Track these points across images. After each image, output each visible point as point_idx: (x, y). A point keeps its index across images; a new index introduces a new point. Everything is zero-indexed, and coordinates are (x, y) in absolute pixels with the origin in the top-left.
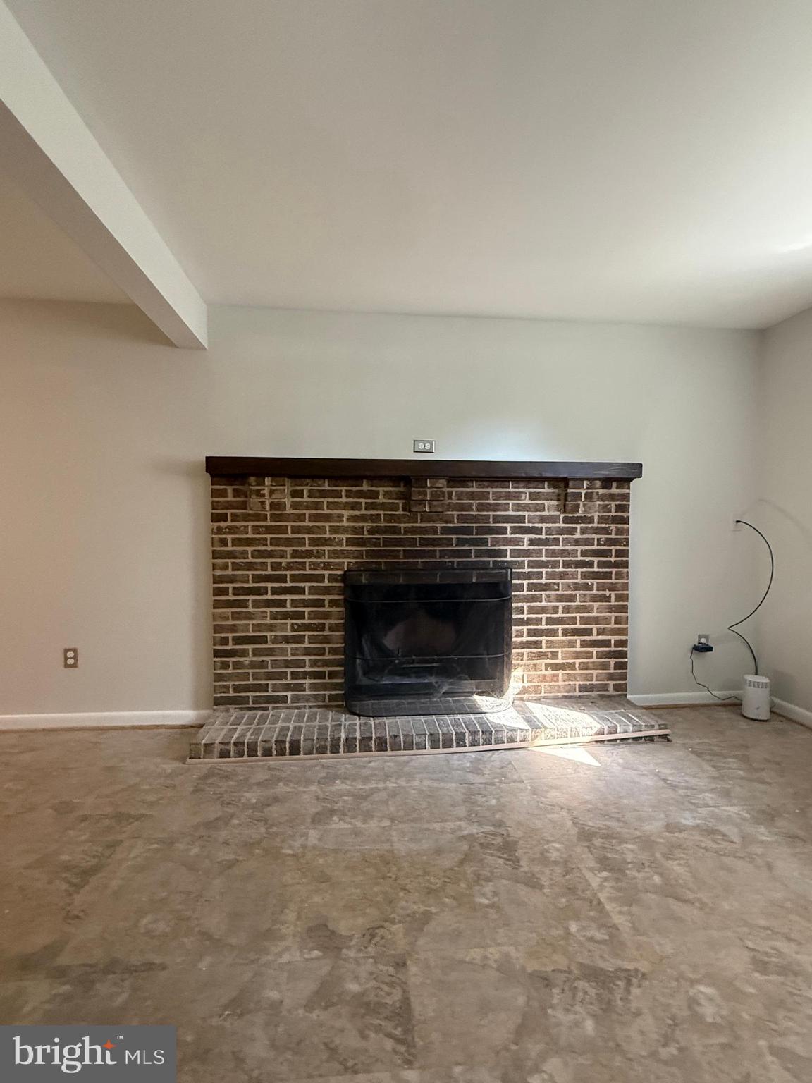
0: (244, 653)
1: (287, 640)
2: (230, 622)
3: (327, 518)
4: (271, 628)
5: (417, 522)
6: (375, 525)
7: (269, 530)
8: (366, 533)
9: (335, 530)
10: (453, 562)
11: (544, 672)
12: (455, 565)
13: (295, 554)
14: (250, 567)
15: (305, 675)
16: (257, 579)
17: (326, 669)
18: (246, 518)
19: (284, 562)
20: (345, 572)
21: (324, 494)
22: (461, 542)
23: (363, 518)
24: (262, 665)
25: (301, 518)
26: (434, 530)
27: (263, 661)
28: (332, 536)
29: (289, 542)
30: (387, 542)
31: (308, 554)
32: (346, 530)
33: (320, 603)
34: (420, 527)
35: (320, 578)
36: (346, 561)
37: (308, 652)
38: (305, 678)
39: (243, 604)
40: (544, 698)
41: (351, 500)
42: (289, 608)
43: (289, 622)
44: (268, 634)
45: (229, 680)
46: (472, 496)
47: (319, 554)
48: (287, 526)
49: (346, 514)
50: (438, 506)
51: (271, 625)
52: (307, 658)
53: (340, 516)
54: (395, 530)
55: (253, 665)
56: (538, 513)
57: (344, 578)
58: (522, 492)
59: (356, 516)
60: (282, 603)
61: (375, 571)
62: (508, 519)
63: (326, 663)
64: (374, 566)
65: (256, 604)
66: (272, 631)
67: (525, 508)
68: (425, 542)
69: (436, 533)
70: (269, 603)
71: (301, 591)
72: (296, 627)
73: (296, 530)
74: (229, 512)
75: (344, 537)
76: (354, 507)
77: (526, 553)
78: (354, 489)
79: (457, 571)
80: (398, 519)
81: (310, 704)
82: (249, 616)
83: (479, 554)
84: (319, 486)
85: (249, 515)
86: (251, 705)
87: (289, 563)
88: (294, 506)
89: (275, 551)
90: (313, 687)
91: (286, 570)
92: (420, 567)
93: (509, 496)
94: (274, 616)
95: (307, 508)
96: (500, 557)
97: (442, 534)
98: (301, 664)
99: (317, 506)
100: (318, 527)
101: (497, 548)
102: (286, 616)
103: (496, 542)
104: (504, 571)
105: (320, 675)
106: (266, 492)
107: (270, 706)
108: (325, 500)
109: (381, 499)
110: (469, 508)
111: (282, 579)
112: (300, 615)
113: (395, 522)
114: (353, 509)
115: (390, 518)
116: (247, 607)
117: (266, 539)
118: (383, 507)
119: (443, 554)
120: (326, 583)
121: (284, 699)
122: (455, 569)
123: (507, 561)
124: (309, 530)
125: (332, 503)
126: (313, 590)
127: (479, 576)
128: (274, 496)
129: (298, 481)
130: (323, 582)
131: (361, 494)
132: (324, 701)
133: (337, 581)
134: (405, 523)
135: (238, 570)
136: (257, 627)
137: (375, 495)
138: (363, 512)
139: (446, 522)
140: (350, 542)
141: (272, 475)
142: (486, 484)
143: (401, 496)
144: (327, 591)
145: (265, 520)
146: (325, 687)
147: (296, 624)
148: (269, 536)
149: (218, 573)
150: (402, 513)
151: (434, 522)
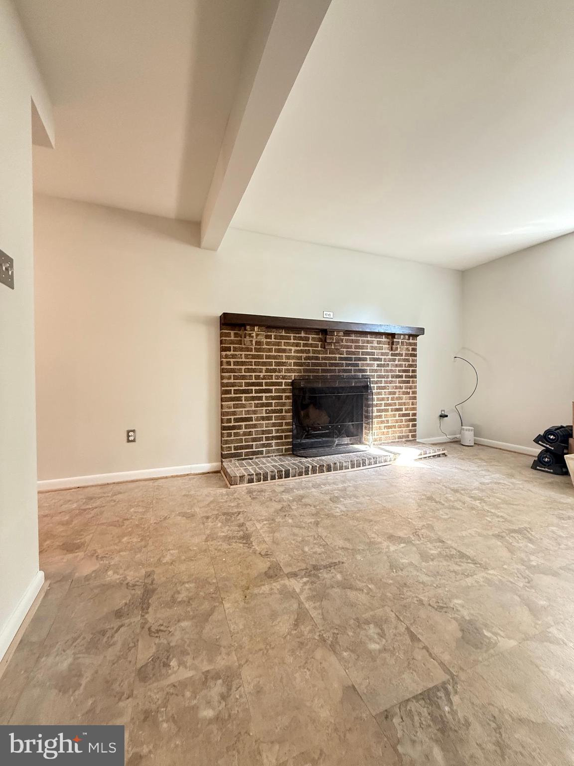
0: (240, 427)
1: (263, 418)
2: (233, 410)
3: (284, 351)
4: (255, 412)
5: (327, 354)
6: (307, 355)
7: (254, 357)
8: (303, 359)
9: (288, 358)
10: (343, 375)
11: (383, 430)
12: (345, 377)
13: (267, 371)
14: (243, 377)
15: (273, 438)
16: (247, 384)
17: (283, 434)
18: (241, 350)
19: (262, 375)
20: (293, 381)
21: (282, 338)
22: (347, 365)
23: (302, 351)
24: (250, 433)
25: (270, 350)
26: (335, 359)
27: (250, 431)
28: (286, 361)
29: (264, 364)
30: (314, 364)
31: (274, 371)
32: (293, 358)
33: (280, 398)
34: (329, 357)
35: (280, 384)
36: (293, 374)
37: (274, 425)
38: (273, 440)
39: (239, 399)
40: (384, 443)
41: (295, 341)
42: (264, 401)
43: (264, 408)
44: (253, 416)
45: (232, 443)
46: (352, 341)
47: (280, 371)
48: (263, 355)
49: (293, 348)
50: (338, 346)
51: (255, 411)
52: (273, 428)
53: (290, 350)
54: (317, 358)
55: (245, 434)
56: (380, 351)
57: (292, 384)
58: (373, 340)
59: (298, 350)
60: (260, 398)
61: (307, 380)
62: (368, 353)
63: (283, 431)
64: (307, 377)
65: (247, 399)
66: (255, 414)
67: (375, 348)
68: (332, 365)
69: (336, 360)
70: (253, 398)
71: (270, 391)
72: (268, 411)
73: (268, 357)
74: (232, 346)
75: (292, 361)
76: (297, 345)
77: (376, 371)
78: (297, 335)
79: (346, 380)
80: (318, 352)
81: (275, 454)
82: (243, 406)
83: (356, 371)
84: (279, 333)
85: (243, 348)
86: (243, 457)
87: (264, 376)
88: (268, 344)
89: (257, 369)
90: (277, 445)
91: (263, 379)
92: (329, 377)
93: (368, 342)
94: (256, 406)
95: (274, 345)
96: (364, 373)
97: (339, 361)
98: (270, 432)
99: (279, 344)
100: (279, 356)
101: (363, 368)
102: (263, 405)
103: (363, 365)
104: (366, 380)
105: (280, 438)
106: (254, 335)
107: (254, 457)
108: (283, 341)
109: (310, 342)
110: (351, 347)
111: (260, 384)
112: (270, 405)
113: (317, 354)
114: (297, 346)
115: (314, 352)
116: (242, 401)
117: (251, 362)
118: (311, 345)
119: (339, 371)
120: (283, 387)
121: (261, 452)
122: (345, 379)
123: (368, 375)
124: (275, 357)
125: (287, 342)
126: (277, 391)
127: (356, 383)
128: (259, 337)
129: (269, 330)
130: (282, 386)
131: (301, 338)
132: (282, 452)
133: (288, 386)
134: (322, 354)
135: (237, 379)
136: (248, 412)
137: (307, 339)
138: (302, 348)
139: (341, 355)
140: (296, 364)
141: (259, 326)
142: (358, 335)
143: (320, 340)
144: (284, 391)
145: (252, 351)
146: (283, 444)
147: (268, 410)
148: (253, 360)
149: (225, 381)
150: (321, 349)
151: (335, 354)
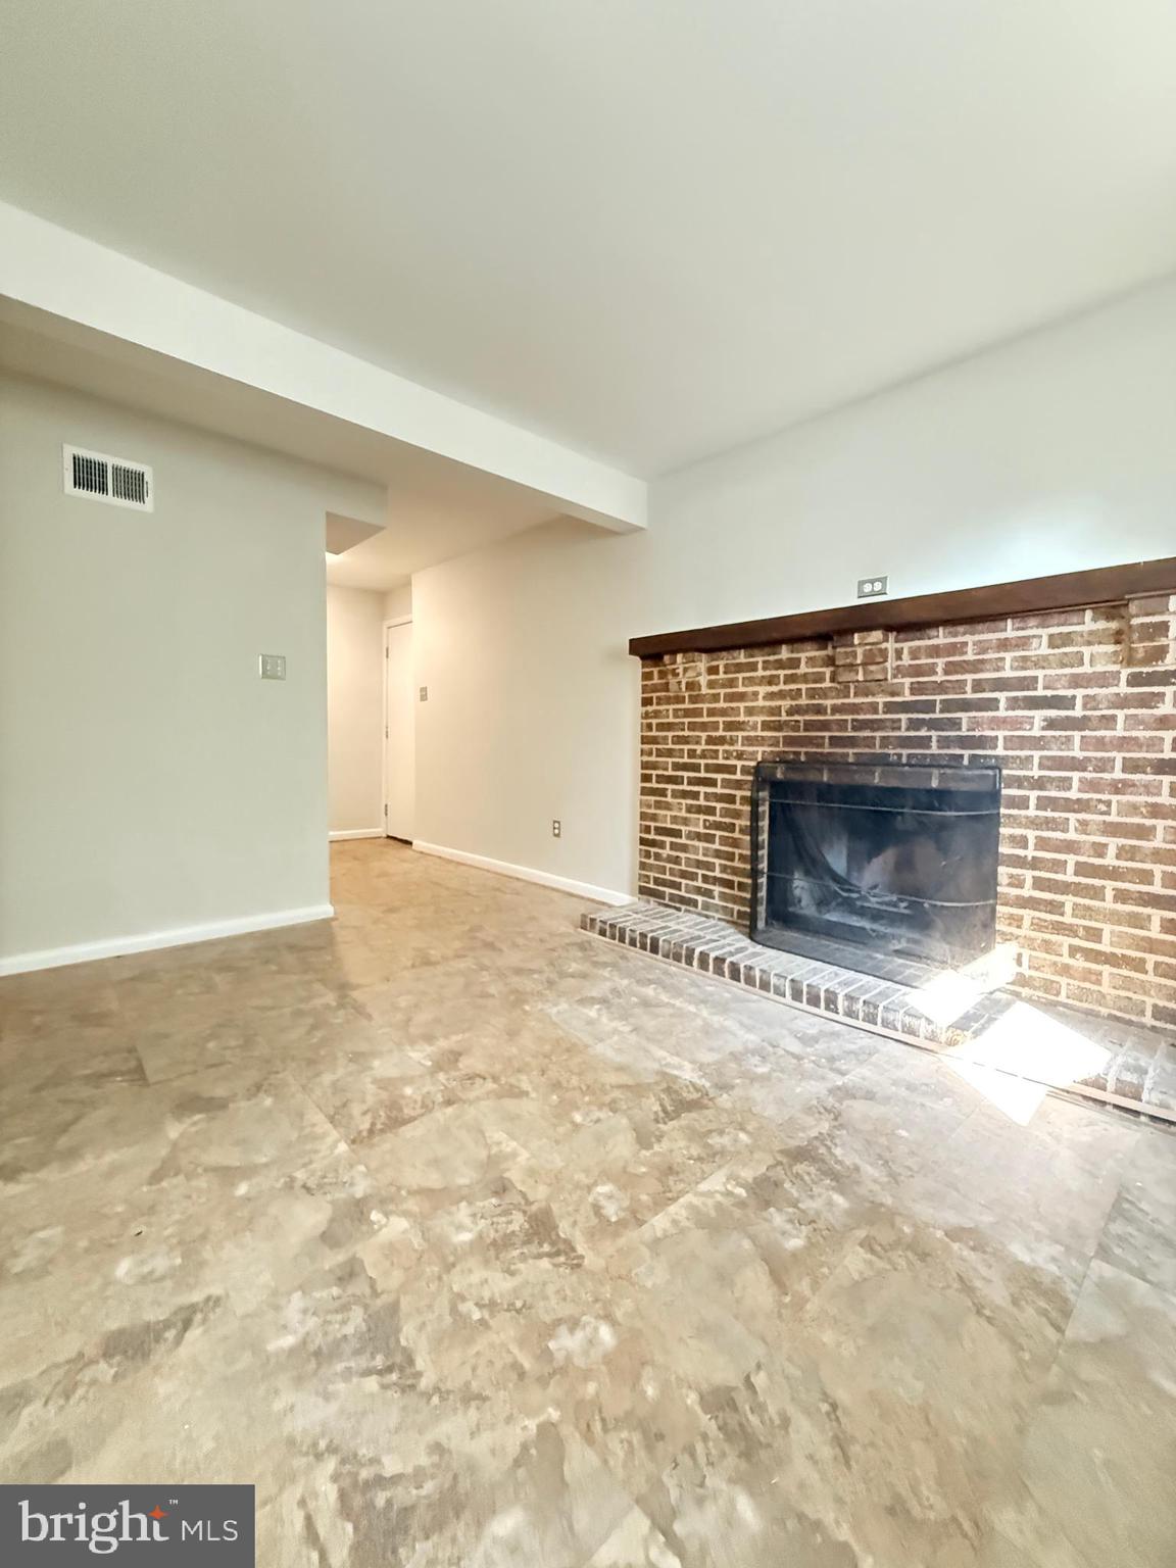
0: (662, 845)
1: (698, 836)
2: (653, 811)
3: (742, 697)
4: (686, 822)
5: (848, 697)
6: (794, 703)
7: (688, 713)
8: (783, 713)
9: (750, 711)
10: (900, 755)
11: (1066, 960)
12: (904, 760)
13: (710, 741)
14: (670, 753)
15: (716, 881)
16: (677, 767)
17: (736, 879)
18: (668, 701)
19: (699, 748)
20: (759, 763)
21: (739, 668)
22: (914, 725)
23: (781, 695)
24: (677, 861)
25: (715, 698)
26: (874, 708)
27: (678, 857)
28: (747, 719)
29: (704, 727)
30: (809, 726)
31: (721, 741)
32: (762, 710)
33: (731, 799)
34: (854, 704)
35: (731, 769)
36: (760, 749)
37: (718, 854)
38: (715, 884)
39: (663, 793)
41: (768, 673)
42: (702, 802)
43: (702, 817)
44: (683, 828)
45: (651, 871)
46: (935, 651)
47: (732, 741)
48: (702, 709)
49: (763, 690)
50: (877, 672)
51: (686, 819)
52: (717, 861)
53: (756, 694)
54: (820, 710)
55: (670, 859)
56: (1068, 671)
57: (757, 770)
58: (1033, 636)
59: (772, 693)
60: (695, 795)
61: (791, 764)
62: (1001, 685)
63: (735, 871)
64: (792, 757)
65: (675, 794)
66: (686, 825)
67: (1041, 662)
68: (860, 725)
69: (876, 712)
70: (685, 794)
71: (712, 783)
72: (708, 824)
73: (712, 712)
74: (654, 695)
75: (759, 719)
76: (771, 681)
77: (1037, 743)
78: (772, 658)
79: (907, 768)
80: (824, 694)
81: (720, 916)
82: (668, 806)
83: (944, 742)
84: (734, 658)
85: (670, 697)
86: (666, 902)
87: (703, 751)
88: (711, 685)
89: (691, 737)
90: (723, 896)
91: (701, 758)
92: (851, 760)
93: (1004, 645)
94: (689, 809)
95: (723, 686)
96: (984, 748)
97: (885, 713)
98: (709, 866)
99: (731, 683)
100: (732, 708)
101: (977, 733)
102: (699, 810)
103: (975, 724)
104: (990, 772)
105: (729, 884)
106: (680, 671)
107: (683, 907)
108: (740, 676)
109: (803, 669)
110: (932, 671)
111: (696, 768)
112: (711, 811)
113: (820, 698)
115: (812, 694)
116: (666, 796)
117: (683, 723)
118: (805, 678)
119: (886, 742)
120: (738, 776)
121: (694, 903)
122: (904, 765)
123: (996, 757)
124: (723, 712)
125: (747, 678)
126: (727, 783)
127: (943, 778)
128: (687, 675)
129: (715, 655)
130: (735, 773)
131: (780, 665)
132: (732, 916)
133: (749, 773)
134: (833, 698)
135: (661, 756)
136: (674, 819)
137: (794, 663)
138: (782, 687)
139: (893, 694)
140: (766, 726)
141: (684, 651)
142: (961, 629)
143: (831, 661)
144: (738, 785)
145: (684, 702)
146: (735, 900)
147: (708, 821)
148: (686, 720)
149: (646, 758)
150: (830, 685)
151: (873, 695)
